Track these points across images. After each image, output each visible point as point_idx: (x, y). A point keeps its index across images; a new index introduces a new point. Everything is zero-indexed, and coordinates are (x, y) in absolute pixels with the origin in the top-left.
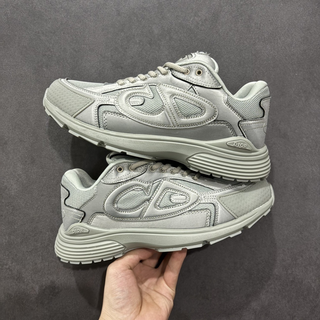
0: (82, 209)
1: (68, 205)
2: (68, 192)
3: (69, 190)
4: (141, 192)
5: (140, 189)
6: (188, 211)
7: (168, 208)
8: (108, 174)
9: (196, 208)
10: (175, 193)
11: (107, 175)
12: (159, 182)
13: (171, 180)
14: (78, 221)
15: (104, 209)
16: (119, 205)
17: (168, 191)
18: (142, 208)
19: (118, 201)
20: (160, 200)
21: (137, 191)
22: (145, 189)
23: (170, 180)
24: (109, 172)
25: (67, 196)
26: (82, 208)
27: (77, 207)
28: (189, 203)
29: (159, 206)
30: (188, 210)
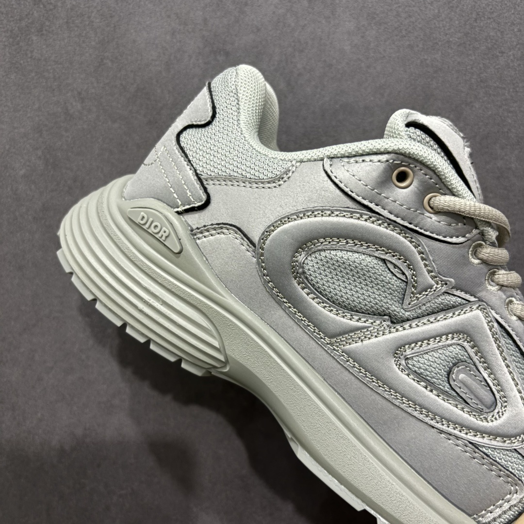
0: (210, 188)
1: (182, 144)
2: (210, 114)
3: (217, 111)
4: (398, 282)
5: (403, 274)
6: (470, 443)
7: (426, 388)
8: (360, 159)
9: (496, 455)
10: (475, 365)
11: (352, 160)
12: (464, 302)
13: (496, 325)
14: (173, 206)
15: (267, 238)
16: (311, 264)
17: (466, 344)
18: (360, 324)
19: (320, 250)
20: (425, 347)
21: (392, 272)
22: (413, 286)
23: (493, 320)
24: (367, 158)
25: (199, 123)
26: (211, 182)
27: (201, 169)
28: (490, 424)
29: (407, 359)
30: (470, 437)
